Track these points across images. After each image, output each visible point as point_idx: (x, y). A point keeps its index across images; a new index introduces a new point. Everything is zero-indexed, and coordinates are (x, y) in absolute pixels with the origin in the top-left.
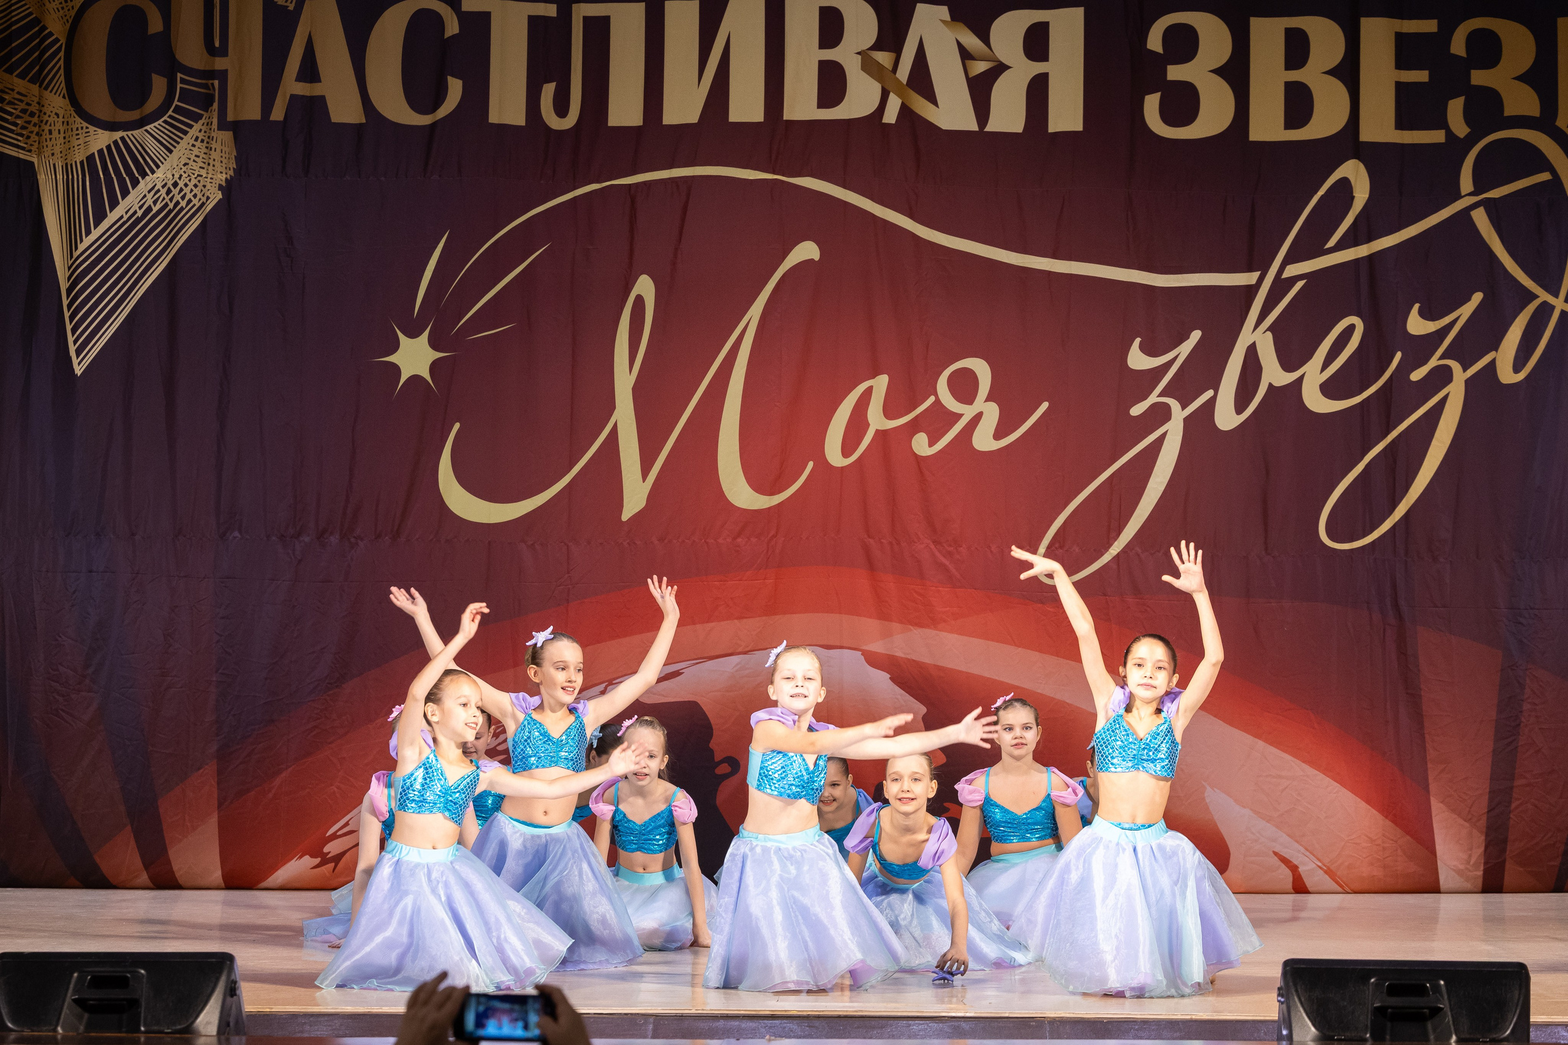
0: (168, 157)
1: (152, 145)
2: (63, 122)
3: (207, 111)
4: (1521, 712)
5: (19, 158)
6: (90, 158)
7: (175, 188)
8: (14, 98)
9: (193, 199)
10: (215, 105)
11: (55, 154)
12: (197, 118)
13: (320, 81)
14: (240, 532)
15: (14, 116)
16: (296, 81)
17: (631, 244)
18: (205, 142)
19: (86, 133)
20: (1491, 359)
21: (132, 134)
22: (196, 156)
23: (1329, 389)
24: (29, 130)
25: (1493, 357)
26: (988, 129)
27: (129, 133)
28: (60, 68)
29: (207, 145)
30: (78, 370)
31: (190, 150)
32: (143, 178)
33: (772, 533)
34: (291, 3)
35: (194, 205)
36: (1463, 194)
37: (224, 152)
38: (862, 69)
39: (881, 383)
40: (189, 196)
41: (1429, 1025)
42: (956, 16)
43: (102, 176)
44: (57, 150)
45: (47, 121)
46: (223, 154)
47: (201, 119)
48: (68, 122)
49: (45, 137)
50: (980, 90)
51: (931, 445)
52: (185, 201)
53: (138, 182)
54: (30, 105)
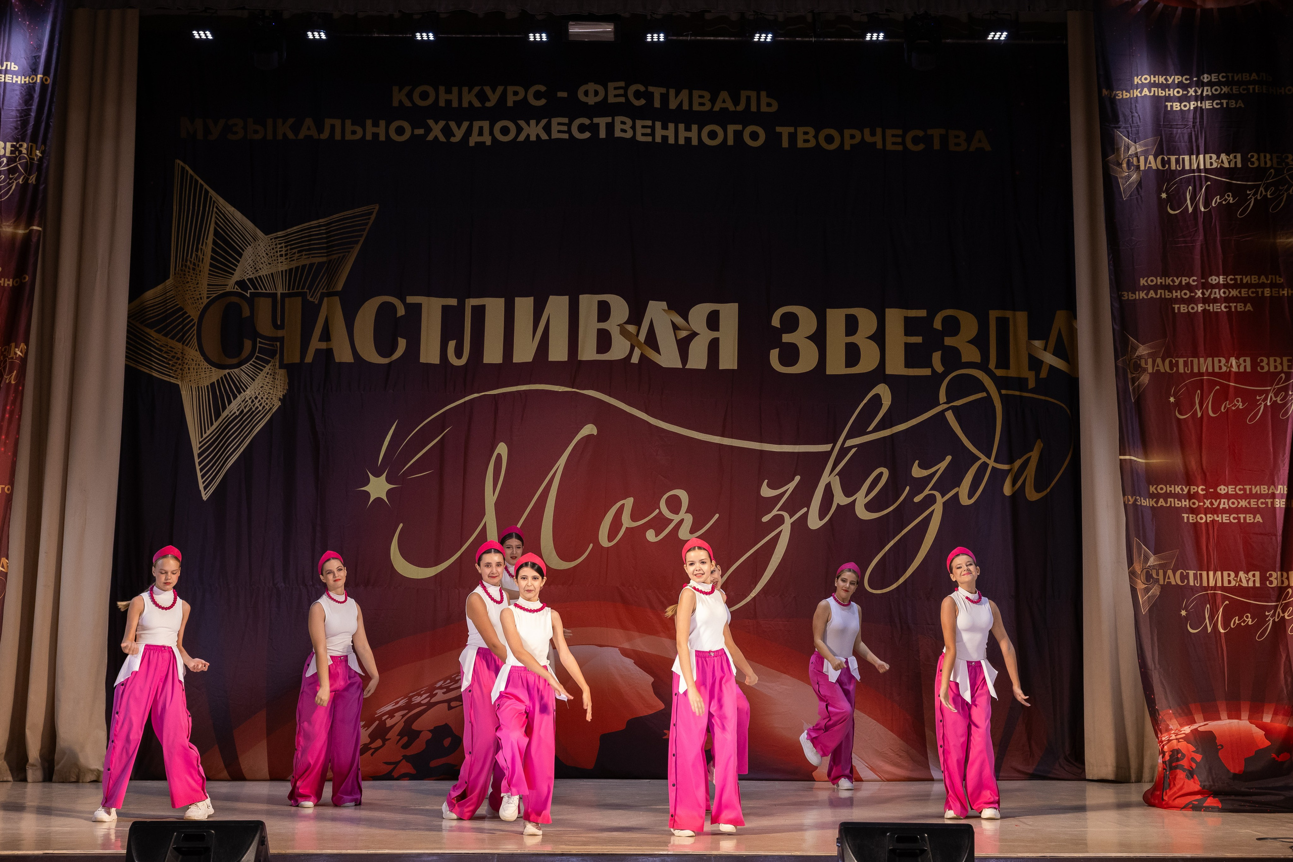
1: (244, 377)
2: (196, 364)
3: (273, 359)
5: (171, 382)
6: (212, 385)
7: (256, 399)
8: (168, 350)
9: (265, 405)
10: (278, 356)
11: (192, 381)
12: (268, 362)
13: (331, 341)
15: (167, 359)
16: (318, 341)
17: (495, 426)
18: (272, 375)
19: (210, 370)
20: (956, 492)
21: (234, 371)
23: (869, 507)
24: (176, 367)
25: (958, 490)
26: (687, 367)
27: (232, 370)
28: (194, 335)
29: (273, 377)
30: (205, 498)
31: (264, 379)
32: (239, 394)
33: (571, 581)
34: (316, 300)
35: (266, 409)
36: (941, 403)
37: (282, 380)
38: (620, 334)
39: (629, 502)
40: (264, 404)
41: (920, 859)
42: (670, 307)
43: (218, 395)
45: (187, 363)
46: (282, 382)
47: (270, 363)
48: (199, 364)
49: (186, 371)
50: (683, 346)
51: (656, 536)
52: (262, 407)
53: (237, 397)
54: (177, 353)
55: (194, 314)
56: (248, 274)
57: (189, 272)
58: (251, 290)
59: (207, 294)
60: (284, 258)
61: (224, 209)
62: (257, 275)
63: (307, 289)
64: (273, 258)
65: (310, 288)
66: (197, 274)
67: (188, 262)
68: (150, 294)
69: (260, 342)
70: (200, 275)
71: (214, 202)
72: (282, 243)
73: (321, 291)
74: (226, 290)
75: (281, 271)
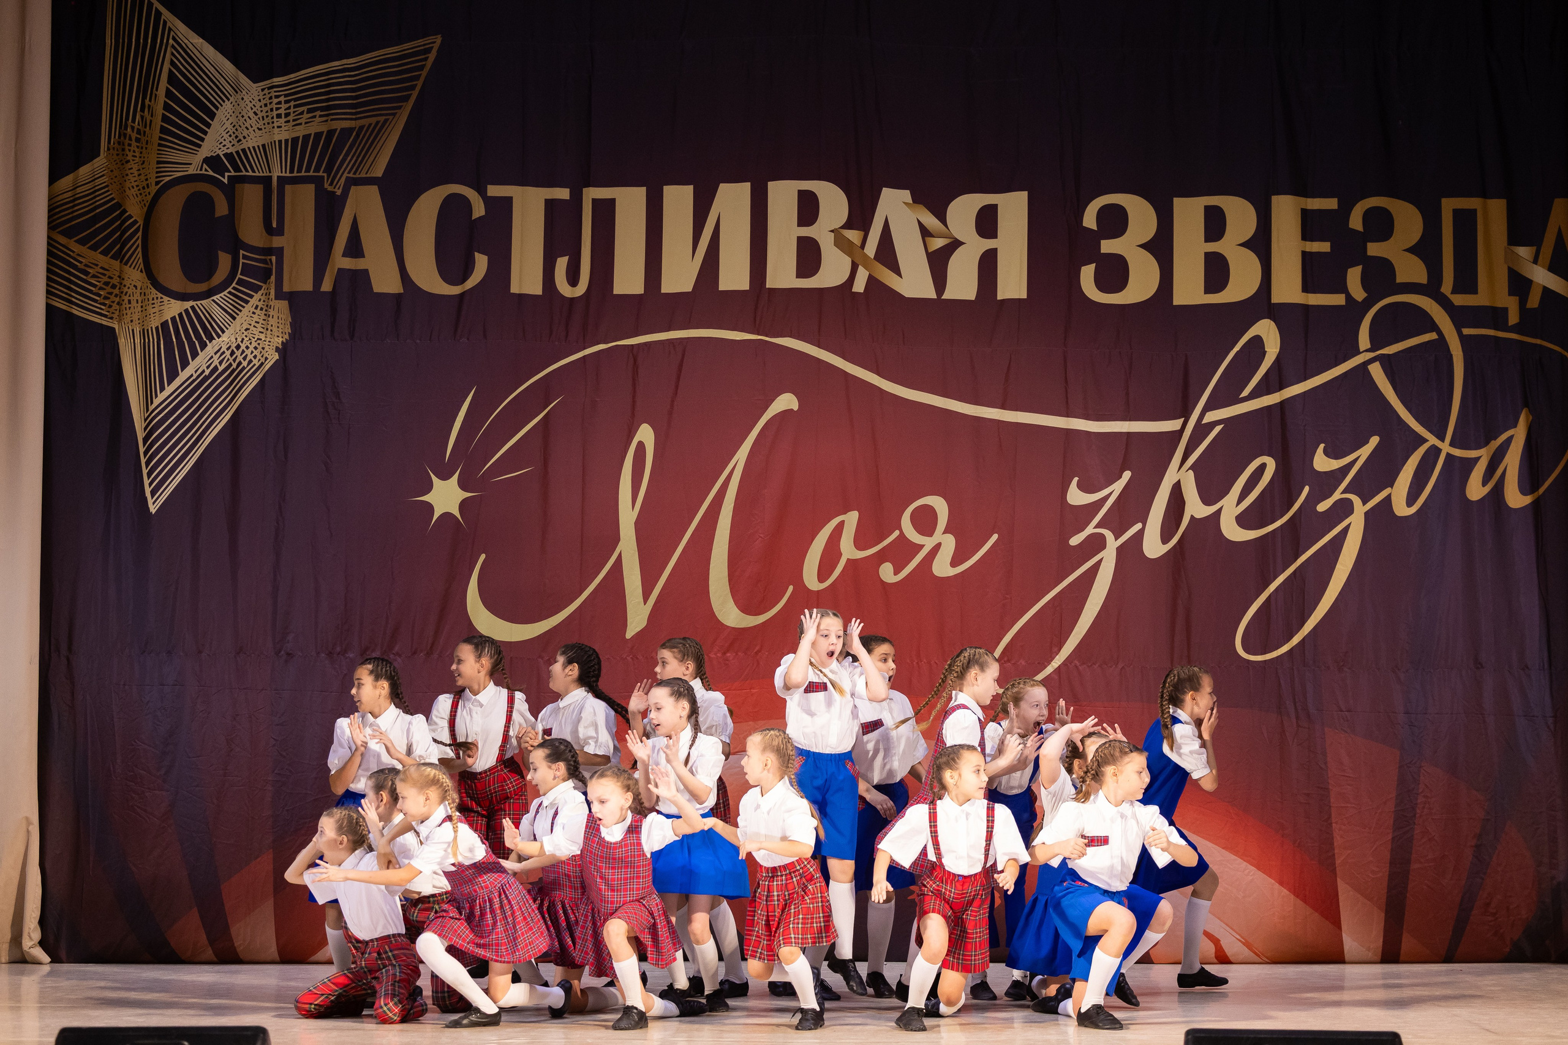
1: (217, 313)
2: (141, 293)
3: (266, 284)
4: (1416, 804)
5: (102, 324)
6: (164, 325)
7: (238, 350)
8: (98, 272)
9: (253, 359)
10: (273, 278)
11: (134, 321)
12: (257, 289)
13: (363, 256)
15: (98, 288)
16: (344, 256)
17: (634, 397)
18: (264, 310)
19: (161, 302)
20: (1387, 495)
21: (201, 304)
22: (256, 322)
23: (1243, 521)
24: (111, 300)
25: (1389, 493)
26: (945, 296)
27: (199, 303)
28: (138, 246)
29: (266, 313)
30: (153, 509)
31: (251, 317)
32: (210, 341)
33: (757, 648)
34: (339, 189)
35: (255, 365)
36: (1361, 351)
37: (280, 318)
38: (835, 245)
39: (852, 518)
40: (250, 357)
42: (917, 199)
43: (174, 340)
44: (135, 317)
45: (127, 292)
46: (280, 320)
47: (261, 290)
48: (145, 293)
49: (126, 306)
50: (938, 263)
51: (896, 573)
52: (246, 362)
53: (206, 345)
54: (112, 278)
55: (135, 211)
56: (224, 146)
57: (130, 145)
58: (231, 172)
59: (157, 177)
60: (283, 120)
61: (186, 41)
62: (239, 148)
63: (323, 172)
64: (266, 121)
65: (328, 170)
66: (142, 148)
67: (129, 129)
68: (66, 182)
69: (245, 257)
70: (146, 148)
71: (170, 29)
72: (281, 96)
73: (346, 175)
74: (187, 171)
75: (279, 141)
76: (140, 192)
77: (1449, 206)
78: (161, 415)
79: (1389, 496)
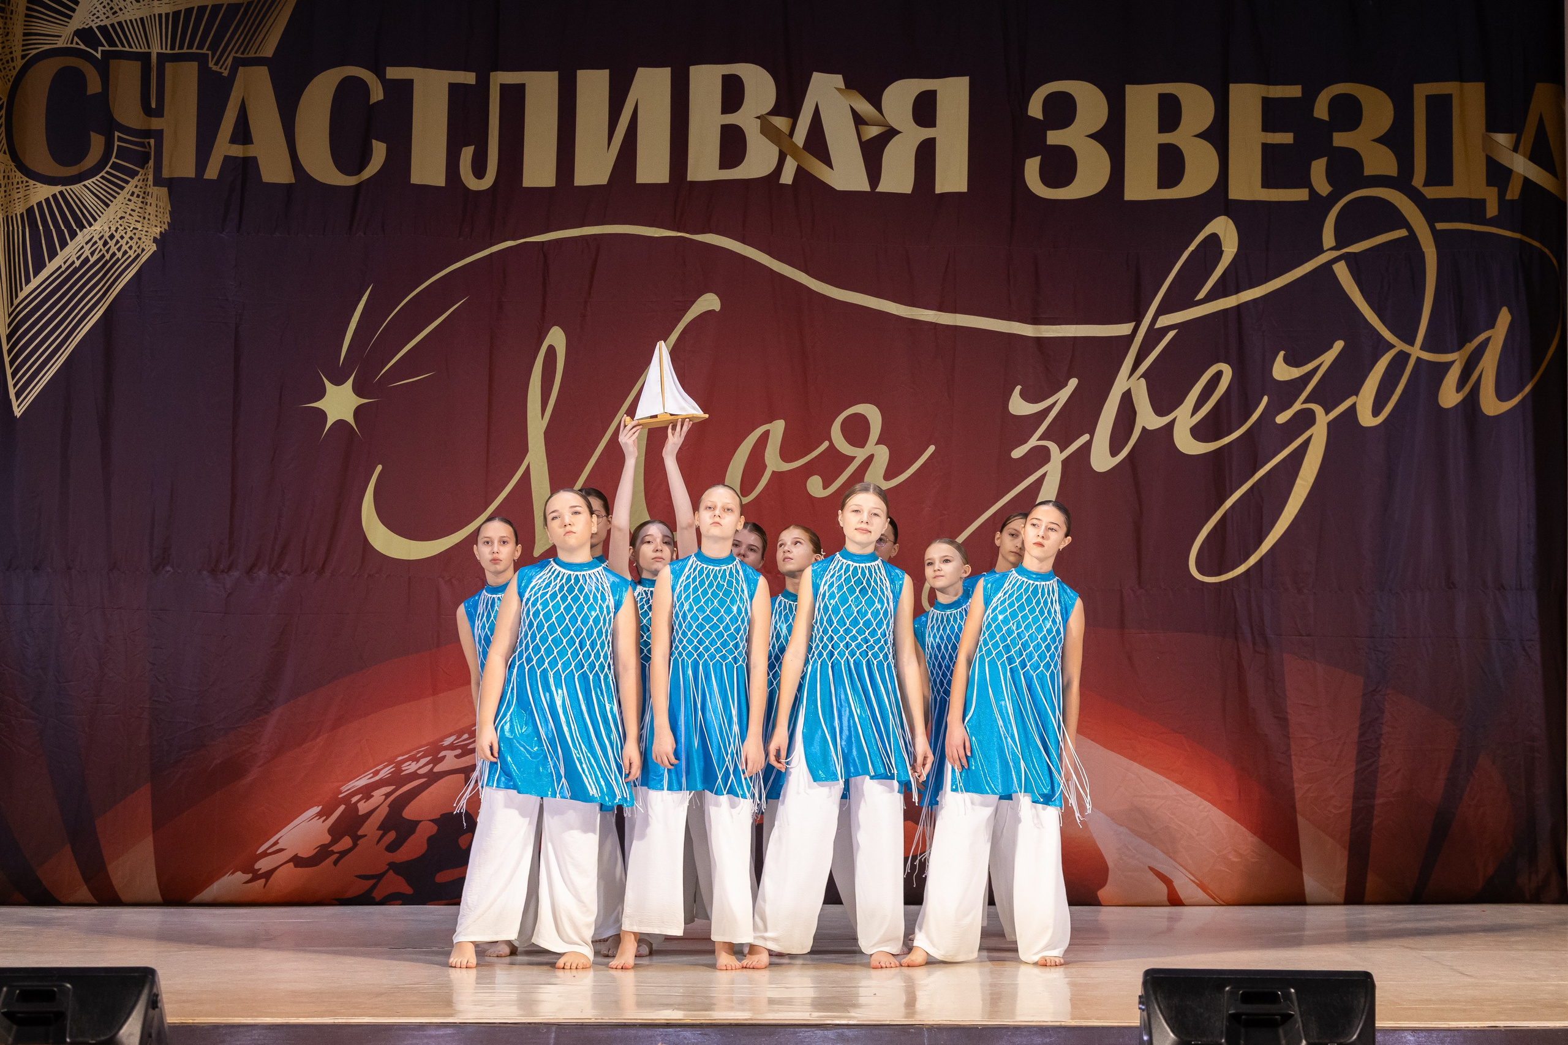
0: (105, 210)
1: (89, 200)
2: (4, 177)
3: (143, 168)
4: (1381, 734)
6: (30, 210)
7: (111, 240)
9: (128, 250)
10: (151, 163)
12: (133, 174)
13: (252, 143)
14: (172, 567)
16: (228, 143)
17: (544, 298)
18: (141, 197)
19: (26, 186)
20: (1351, 404)
21: (71, 189)
22: (132, 210)
23: (1199, 432)
25: (1354, 401)
26: (879, 189)
27: (68, 188)
29: (143, 200)
30: (18, 412)
31: (126, 204)
32: (81, 231)
34: (225, 69)
35: (130, 256)
36: (1325, 249)
37: (158, 206)
38: (761, 132)
39: (777, 428)
40: (125, 247)
41: (1281, 1031)
42: (850, 85)
43: (41, 228)
46: (159, 209)
47: (137, 175)
48: (8, 176)
50: (872, 153)
51: (825, 487)
52: (121, 252)
53: (76, 234)
56: (98, 18)
58: (105, 46)
59: (23, 51)
62: (115, 21)
63: (207, 50)
65: (213, 48)
66: (6, 18)
70: (11, 19)
73: (233, 54)
74: (56, 44)
75: (159, 14)
76: (3, 66)
77: (1422, 92)
78: (27, 310)
79: (1354, 406)
